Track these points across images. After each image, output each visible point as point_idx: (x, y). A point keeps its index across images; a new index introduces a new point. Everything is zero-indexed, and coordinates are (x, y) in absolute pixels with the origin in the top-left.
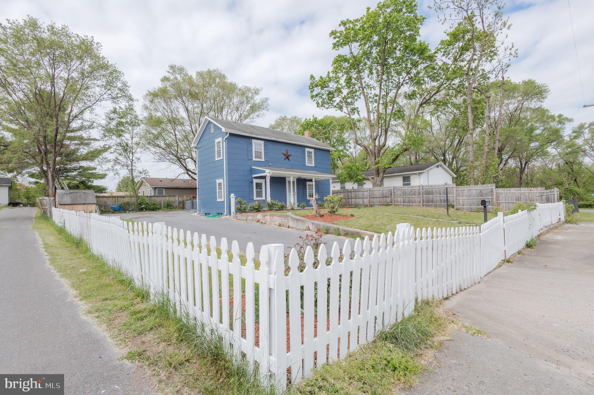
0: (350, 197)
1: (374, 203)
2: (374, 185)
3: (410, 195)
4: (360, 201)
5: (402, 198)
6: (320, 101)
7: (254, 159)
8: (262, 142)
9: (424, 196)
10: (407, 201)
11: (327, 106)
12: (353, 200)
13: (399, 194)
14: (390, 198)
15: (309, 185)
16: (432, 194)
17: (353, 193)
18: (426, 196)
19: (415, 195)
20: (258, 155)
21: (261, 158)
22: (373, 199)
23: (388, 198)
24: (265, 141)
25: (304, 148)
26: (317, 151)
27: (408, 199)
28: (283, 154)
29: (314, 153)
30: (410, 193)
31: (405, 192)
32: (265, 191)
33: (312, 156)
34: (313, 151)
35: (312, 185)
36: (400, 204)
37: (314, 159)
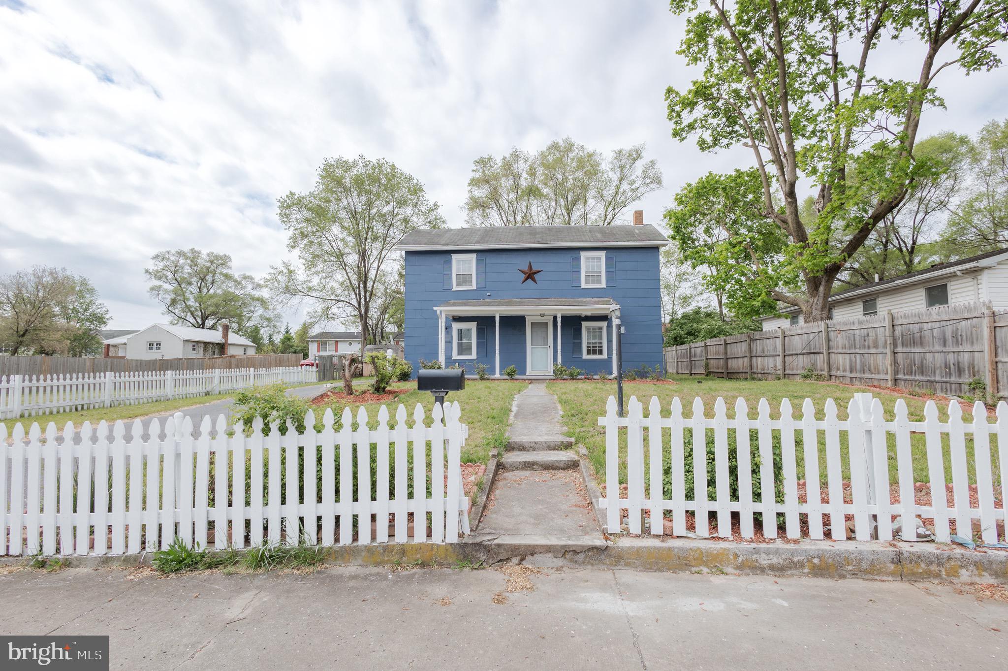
0: (754, 354)
1: (793, 370)
2: (808, 319)
3: (864, 347)
4: (770, 364)
5: (847, 356)
6: (708, 136)
7: (455, 288)
8: (474, 256)
9: (899, 349)
10: (858, 367)
11: (725, 141)
12: (759, 359)
13: (840, 346)
14: (821, 355)
15: (588, 329)
16: (922, 344)
18: (905, 350)
19: (876, 347)
20: (464, 278)
21: (458, 284)
22: (790, 357)
23: (817, 357)
24: (479, 254)
25: (577, 252)
26: (613, 254)
27: (861, 361)
28: (521, 271)
29: (607, 258)
30: (865, 340)
31: (852, 339)
32: (478, 343)
33: (599, 267)
34: (602, 254)
35: (601, 329)
36: (844, 374)
37: (607, 272)
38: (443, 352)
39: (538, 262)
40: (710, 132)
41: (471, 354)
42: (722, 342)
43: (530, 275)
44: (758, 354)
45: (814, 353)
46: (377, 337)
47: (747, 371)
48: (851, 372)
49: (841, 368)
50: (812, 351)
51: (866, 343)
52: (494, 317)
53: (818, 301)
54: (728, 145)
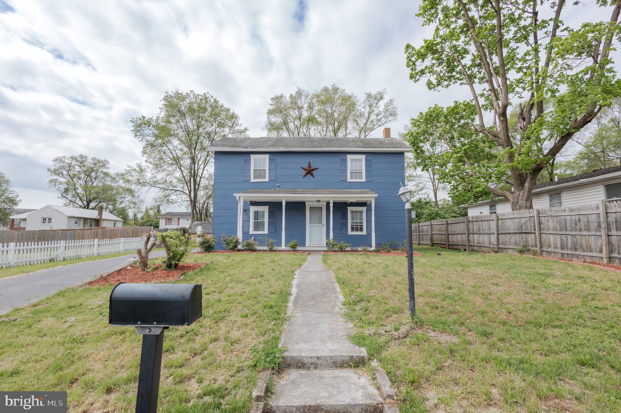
0: (471, 232)
1: (506, 245)
2: (515, 207)
3: (576, 230)
4: (485, 240)
5: (558, 237)
6: (433, 79)
7: (252, 180)
8: (267, 156)
9: (614, 232)
10: (570, 245)
11: (446, 83)
12: (476, 236)
13: (551, 228)
14: (533, 235)
15: (352, 212)
17: (475, 223)
19: (588, 230)
20: (259, 173)
21: (255, 178)
22: (504, 235)
23: (529, 236)
24: (271, 155)
25: (345, 155)
26: (371, 157)
27: (572, 240)
28: (303, 168)
29: (367, 161)
30: (576, 224)
31: (563, 223)
32: (269, 222)
33: (361, 166)
34: (363, 157)
35: (361, 212)
36: (555, 250)
37: (366, 170)
38: (241, 229)
39: (315, 162)
40: (435, 76)
41: (264, 230)
42: (445, 223)
43: (310, 172)
44: (475, 232)
45: (525, 233)
46: (202, 216)
47: (465, 244)
48: (562, 248)
49: (552, 246)
50: (524, 231)
51: (578, 227)
52: (281, 203)
53: (523, 194)
54: (447, 86)
